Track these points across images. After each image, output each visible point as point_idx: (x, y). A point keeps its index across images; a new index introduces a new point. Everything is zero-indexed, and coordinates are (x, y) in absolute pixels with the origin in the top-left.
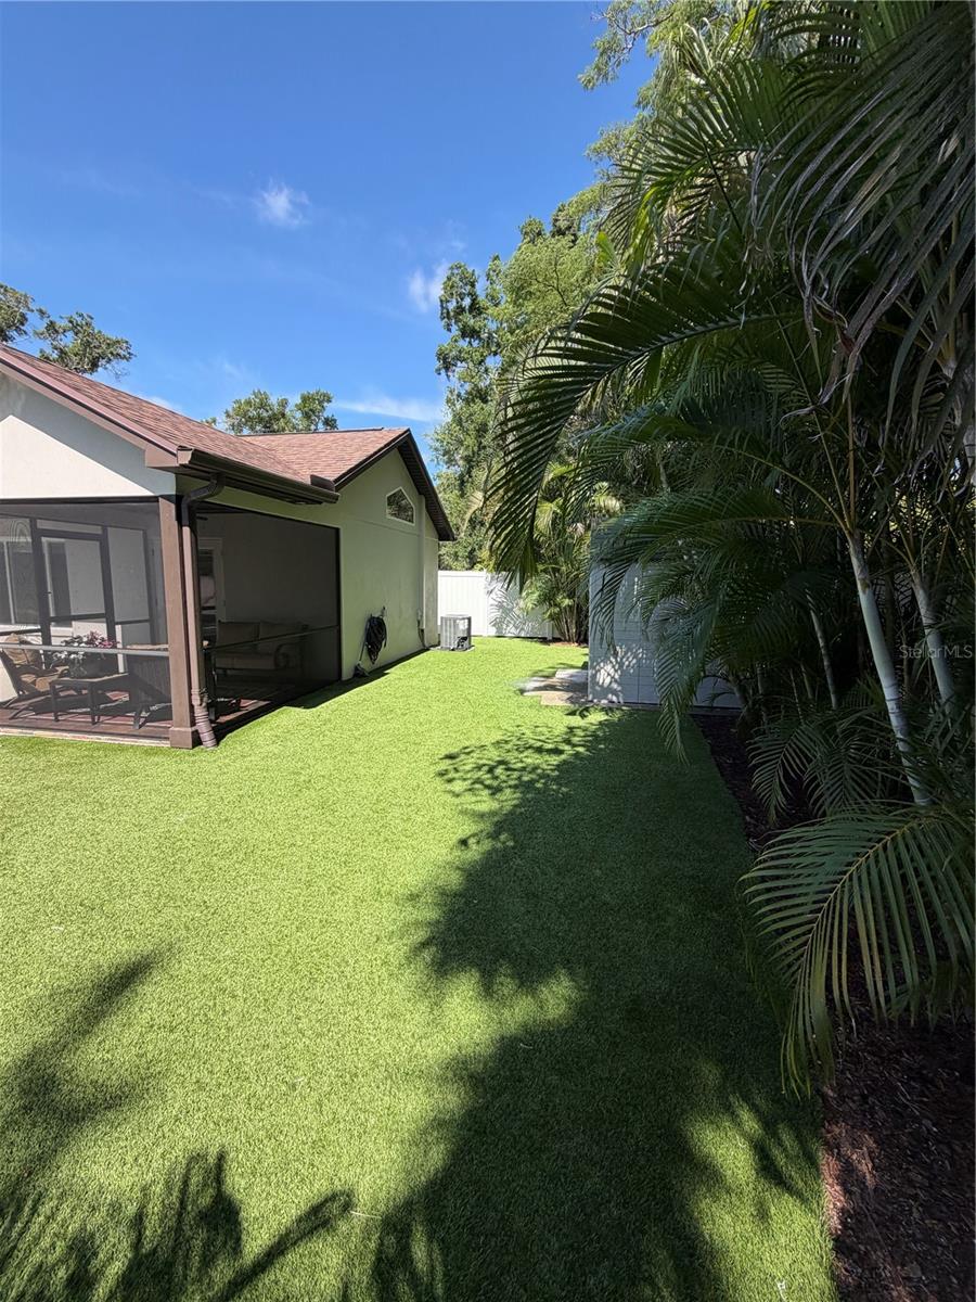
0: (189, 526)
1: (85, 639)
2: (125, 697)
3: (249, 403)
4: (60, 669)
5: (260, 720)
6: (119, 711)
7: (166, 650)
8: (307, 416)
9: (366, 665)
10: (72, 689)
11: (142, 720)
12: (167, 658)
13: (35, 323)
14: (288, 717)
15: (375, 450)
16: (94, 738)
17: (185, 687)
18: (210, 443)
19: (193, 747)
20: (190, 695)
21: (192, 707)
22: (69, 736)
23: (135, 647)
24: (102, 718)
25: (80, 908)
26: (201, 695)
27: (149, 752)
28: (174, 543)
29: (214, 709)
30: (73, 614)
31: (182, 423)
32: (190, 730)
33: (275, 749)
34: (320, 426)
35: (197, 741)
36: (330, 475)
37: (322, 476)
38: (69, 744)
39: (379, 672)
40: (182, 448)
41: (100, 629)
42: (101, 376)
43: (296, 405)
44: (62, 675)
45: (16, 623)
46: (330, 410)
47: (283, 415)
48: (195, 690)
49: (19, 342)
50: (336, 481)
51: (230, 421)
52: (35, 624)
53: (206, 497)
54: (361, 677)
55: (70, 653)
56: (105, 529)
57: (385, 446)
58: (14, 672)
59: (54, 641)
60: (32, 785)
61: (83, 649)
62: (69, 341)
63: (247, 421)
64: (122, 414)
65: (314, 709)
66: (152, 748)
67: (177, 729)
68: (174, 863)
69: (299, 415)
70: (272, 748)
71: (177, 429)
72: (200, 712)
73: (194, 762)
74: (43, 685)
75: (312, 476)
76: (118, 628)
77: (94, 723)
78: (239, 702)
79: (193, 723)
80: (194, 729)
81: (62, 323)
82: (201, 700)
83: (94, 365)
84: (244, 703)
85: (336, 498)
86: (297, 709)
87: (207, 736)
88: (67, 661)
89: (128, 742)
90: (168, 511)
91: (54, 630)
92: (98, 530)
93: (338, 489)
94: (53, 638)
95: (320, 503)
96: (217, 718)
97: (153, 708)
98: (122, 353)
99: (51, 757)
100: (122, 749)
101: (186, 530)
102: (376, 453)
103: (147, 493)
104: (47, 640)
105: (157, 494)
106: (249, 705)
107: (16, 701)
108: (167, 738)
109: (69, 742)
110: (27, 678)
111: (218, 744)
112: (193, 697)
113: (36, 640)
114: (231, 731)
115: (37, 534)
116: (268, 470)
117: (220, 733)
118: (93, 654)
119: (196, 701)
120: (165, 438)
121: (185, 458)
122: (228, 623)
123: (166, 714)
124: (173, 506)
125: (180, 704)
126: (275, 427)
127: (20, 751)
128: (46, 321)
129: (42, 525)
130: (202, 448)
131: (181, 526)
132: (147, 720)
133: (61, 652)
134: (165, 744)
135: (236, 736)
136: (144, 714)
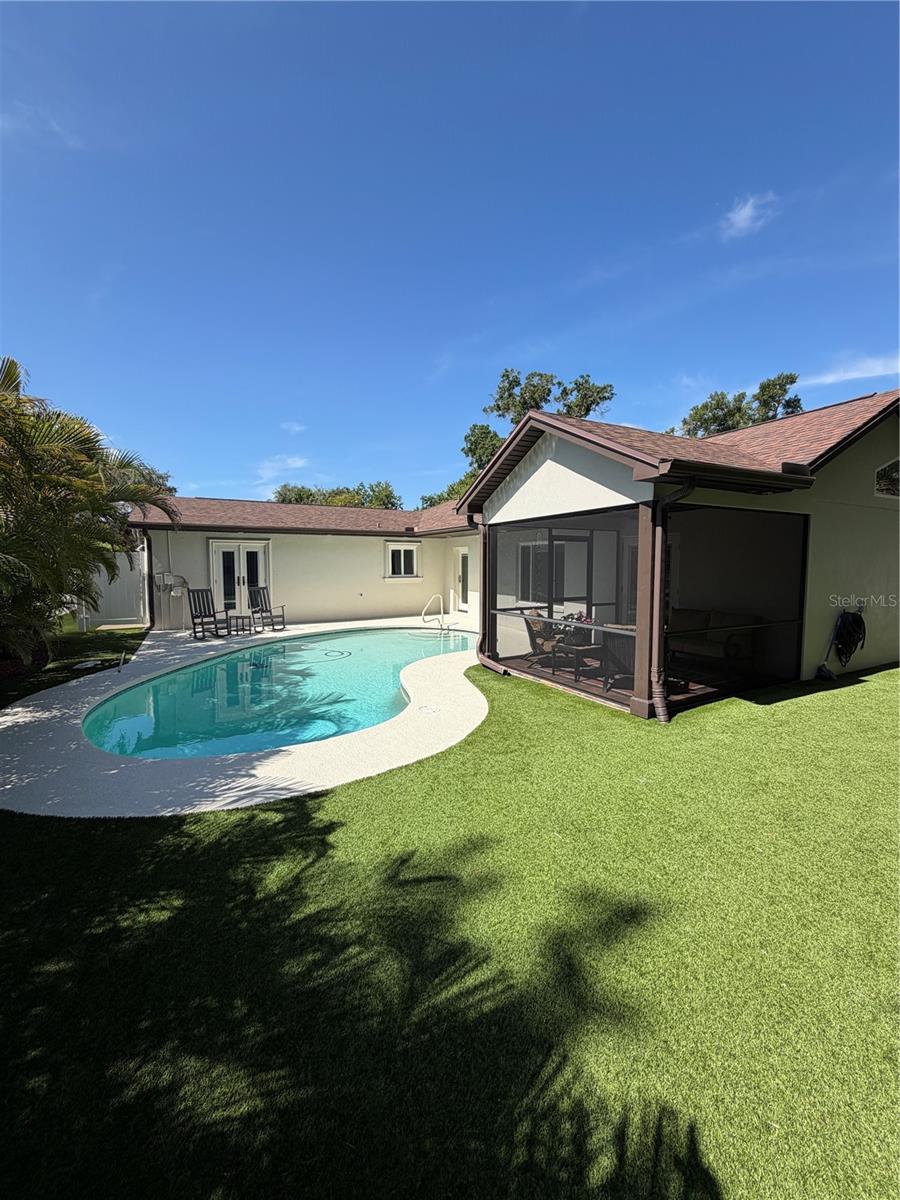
0: (662, 526)
1: (576, 617)
2: (596, 664)
3: (705, 407)
4: (558, 637)
5: (709, 706)
6: (592, 674)
7: (632, 630)
8: (765, 404)
9: (833, 666)
10: (563, 652)
11: (609, 685)
12: (635, 637)
13: (556, 391)
14: (737, 709)
15: (865, 420)
16: (575, 692)
17: (646, 664)
18: (681, 451)
19: (649, 718)
20: (650, 672)
21: (650, 682)
22: (561, 688)
23: (609, 625)
24: (581, 678)
25: (571, 827)
26: (659, 672)
27: (615, 714)
28: (649, 541)
29: (669, 688)
30: (565, 596)
31: (658, 439)
32: (647, 702)
33: (726, 738)
34: (780, 410)
35: (652, 714)
36: (804, 458)
37: (794, 462)
38: (562, 694)
39: (852, 678)
40: (664, 461)
41: (582, 608)
42: (592, 416)
43: (754, 396)
44: (559, 641)
45: (534, 600)
46: (792, 391)
47: (739, 409)
48: (655, 669)
49: (546, 408)
50: (810, 464)
51: (687, 427)
52: (545, 602)
53: (678, 499)
54: (825, 681)
55: (566, 626)
56: (592, 534)
57: (880, 413)
58: (533, 636)
59: (555, 616)
60: (540, 719)
61: (574, 624)
62: (573, 398)
63: (702, 424)
64: (619, 443)
65: (768, 707)
66: (617, 711)
67: (636, 699)
68: (637, 819)
69: (756, 405)
70: (720, 737)
71: (658, 446)
72: (657, 689)
73: (649, 731)
74: (548, 646)
75: (784, 464)
76: (594, 608)
77: (576, 681)
78: (687, 684)
79: (650, 697)
80: (651, 702)
81: (571, 386)
82: (659, 678)
83: (588, 410)
84: (693, 686)
85: (811, 483)
86: (748, 703)
87: (660, 710)
88: (563, 632)
89: (599, 701)
90: (646, 514)
91: (556, 607)
92: (587, 534)
93: (813, 472)
94: (554, 614)
95: (790, 490)
96: (668, 696)
97: (617, 677)
98: (606, 395)
99: (551, 701)
100: (595, 706)
101: (659, 530)
102: (865, 424)
103: (632, 502)
104: (550, 616)
105: (638, 502)
106: (697, 688)
107: (533, 655)
108: (628, 706)
109: (562, 692)
110: (539, 641)
111: (669, 720)
112: (652, 674)
113: (545, 614)
114: (682, 711)
115: (552, 538)
116: (736, 466)
117: (673, 710)
118: (581, 628)
119: (654, 679)
120: (650, 455)
121: (665, 468)
122: (679, 610)
123: (628, 684)
124: (650, 510)
125: (641, 678)
126: (730, 423)
127: (533, 692)
128: (562, 388)
129: (555, 532)
130: (678, 457)
131: (655, 526)
132: (613, 686)
133: (561, 625)
134: (627, 710)
135: (686, 717)
136: (610, 681)
